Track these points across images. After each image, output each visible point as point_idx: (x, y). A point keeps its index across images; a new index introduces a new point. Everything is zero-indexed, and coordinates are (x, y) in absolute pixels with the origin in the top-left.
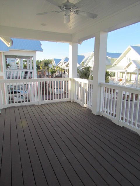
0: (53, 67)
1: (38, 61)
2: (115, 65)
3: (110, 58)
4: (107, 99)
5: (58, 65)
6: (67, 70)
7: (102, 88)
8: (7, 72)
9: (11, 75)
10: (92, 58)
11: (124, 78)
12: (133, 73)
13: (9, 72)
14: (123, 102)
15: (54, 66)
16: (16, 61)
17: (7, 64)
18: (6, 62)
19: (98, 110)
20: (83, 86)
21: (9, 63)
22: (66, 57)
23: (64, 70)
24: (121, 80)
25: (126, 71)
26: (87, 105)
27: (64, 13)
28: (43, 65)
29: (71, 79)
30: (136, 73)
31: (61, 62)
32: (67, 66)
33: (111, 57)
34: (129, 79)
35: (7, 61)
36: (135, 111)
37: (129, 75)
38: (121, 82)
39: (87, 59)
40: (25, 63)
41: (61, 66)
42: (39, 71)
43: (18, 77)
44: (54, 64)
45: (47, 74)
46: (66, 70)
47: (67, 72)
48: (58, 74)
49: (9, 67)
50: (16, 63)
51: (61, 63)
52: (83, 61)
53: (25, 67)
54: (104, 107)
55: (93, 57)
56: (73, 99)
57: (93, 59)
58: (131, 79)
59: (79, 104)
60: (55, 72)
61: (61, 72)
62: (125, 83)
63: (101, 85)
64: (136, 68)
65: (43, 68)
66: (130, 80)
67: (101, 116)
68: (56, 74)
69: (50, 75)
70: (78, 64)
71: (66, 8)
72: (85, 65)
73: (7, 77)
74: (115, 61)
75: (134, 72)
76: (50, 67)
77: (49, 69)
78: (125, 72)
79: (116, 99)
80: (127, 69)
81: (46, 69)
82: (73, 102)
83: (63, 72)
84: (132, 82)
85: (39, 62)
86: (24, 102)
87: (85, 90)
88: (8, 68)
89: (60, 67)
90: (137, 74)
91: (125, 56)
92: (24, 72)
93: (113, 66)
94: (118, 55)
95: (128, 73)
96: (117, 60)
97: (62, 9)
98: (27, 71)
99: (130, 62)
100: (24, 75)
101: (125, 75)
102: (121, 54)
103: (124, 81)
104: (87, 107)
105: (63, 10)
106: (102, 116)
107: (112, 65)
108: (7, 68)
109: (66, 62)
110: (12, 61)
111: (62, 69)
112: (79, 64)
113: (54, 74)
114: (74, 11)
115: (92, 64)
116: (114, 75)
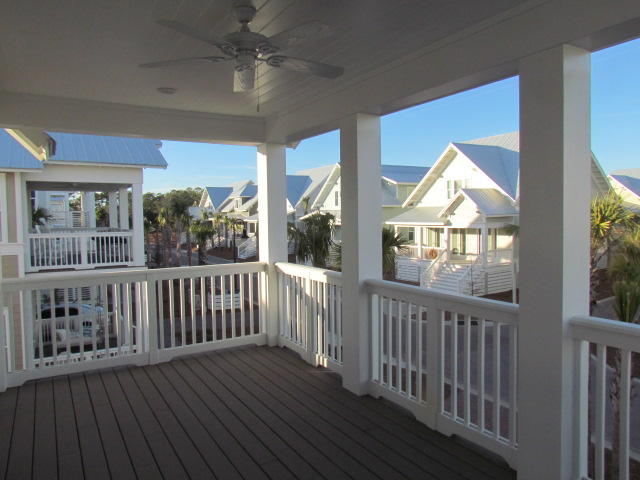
0: (206, 216)
1: (150, 195)
2: (412, 204)
3: (395, 183)
4: (394, 320)
5: (220, 211)
6: (252, 225)
7: (375, 298)
8: (31, 240)
9: (47, 248)
10: (336, 184)
11: (443, 246)
12: (471, 231)
13: (42, 239)
14: (449, 330)
15: (209, 211)
16: (71, 198)
17: (33, 210)
18: (33, 202)
19: (363, 377)
20: (308, 292)
21: (42, 206)
22: (247, 181)
23: (242, 226)
24: (433, 254)
25: (448, 223)
26: (325, 360)
27: (235, 62)
28: (170, 212)
29: (265, 267)
30: (480, 230)
31: (230, 197)
32: (253, 211)
33: (395, 180)
34: (459, 249)
35: (36, 199)
36: (490, 357)
37: (459, 236)
38: (434, 261)
39: (320, 186)
40: (104, 204)
41: (233, 211)
42: (154, 229)
43: (74, 256)
44: (206, 205)
45: (183, 239)
46: (249, 227)
47: (252, 231)
48: (223, 239)
49: (42, 220)
50: (71, 205)
51: (231, 200)
52: (305, 195)
53: (103, 218)
54: (385, 351)
55: (339, 181)
56: (277, 338)
57: (338, 188)
58: (464, 249)
59: (296, 356)
60: (210, 234)
61: (231, 233)
62: (446, 262)
63: (368, 288)
64: (478, 212)
65: (167, 221)
66: (464, 253)
67: (377, 397)
68: (216, 240)
69: (194, 245)
70: (288, 203)
71: (239, 50)
72: (312, 207)
73: (32, 258)
74: (412, 191)
75: (473, 227)
76: (192, 217)
77: (191, 222)
78: (446, 228)
79: (424, 318)
80: (450, 218)
81: (178, 224)
82: (277, 347)
83: (240, 232)
84: (468, 258)
85: (155, 199)
86: (95, 346)
87: (315, 305)
88: (37, 226)
89: (229, 216)
90: (483, 231)
91: (440, 176)
92: (98, 238)
93: (406, 209)
94: (417, 173)
95: (455, 231)
96: (418, 188)
97: (226, 53)
98: (109, 235)
99: (458, 194)
100: (98, 250)
101: (446, 239)
102: (426, 170)
103: (445, 257)
104: (325, 365)
105: (231, 54)
106: (381, 397)
107: (404, 206)
108: (34, 227)
109: (248, 199)
110: (54, 196)
111: (234, 221)
112: (294, 206)
113: (208, 241)
114: (266, 57)
115: (337, 204)
116: (411, 236)
